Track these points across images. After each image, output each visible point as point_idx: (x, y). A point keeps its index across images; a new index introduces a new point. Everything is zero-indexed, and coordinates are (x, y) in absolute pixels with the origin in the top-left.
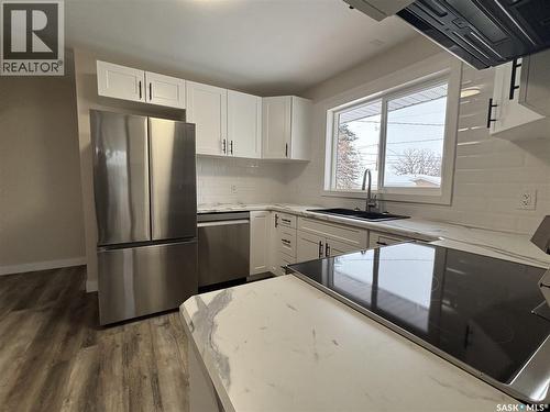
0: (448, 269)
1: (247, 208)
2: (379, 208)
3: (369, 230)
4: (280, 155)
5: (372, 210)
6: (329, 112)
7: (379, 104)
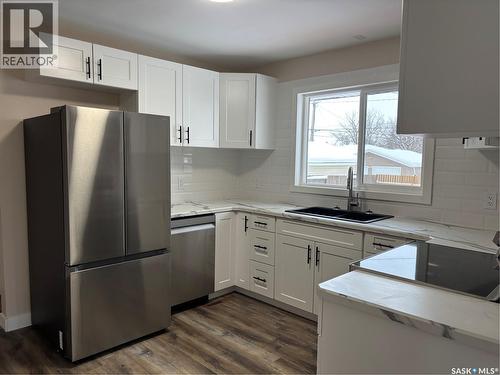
0: (430, 264)
1: (212, 210)
2: (362, 206)
3: (364, 232)
4: (244, 144)
5: (355, 209)
6: (300, 96)
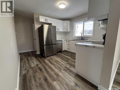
1: (62, 40)
2: (83, 38)
4: (66, 31)
6: (74, 23)
7: (83, 22)
